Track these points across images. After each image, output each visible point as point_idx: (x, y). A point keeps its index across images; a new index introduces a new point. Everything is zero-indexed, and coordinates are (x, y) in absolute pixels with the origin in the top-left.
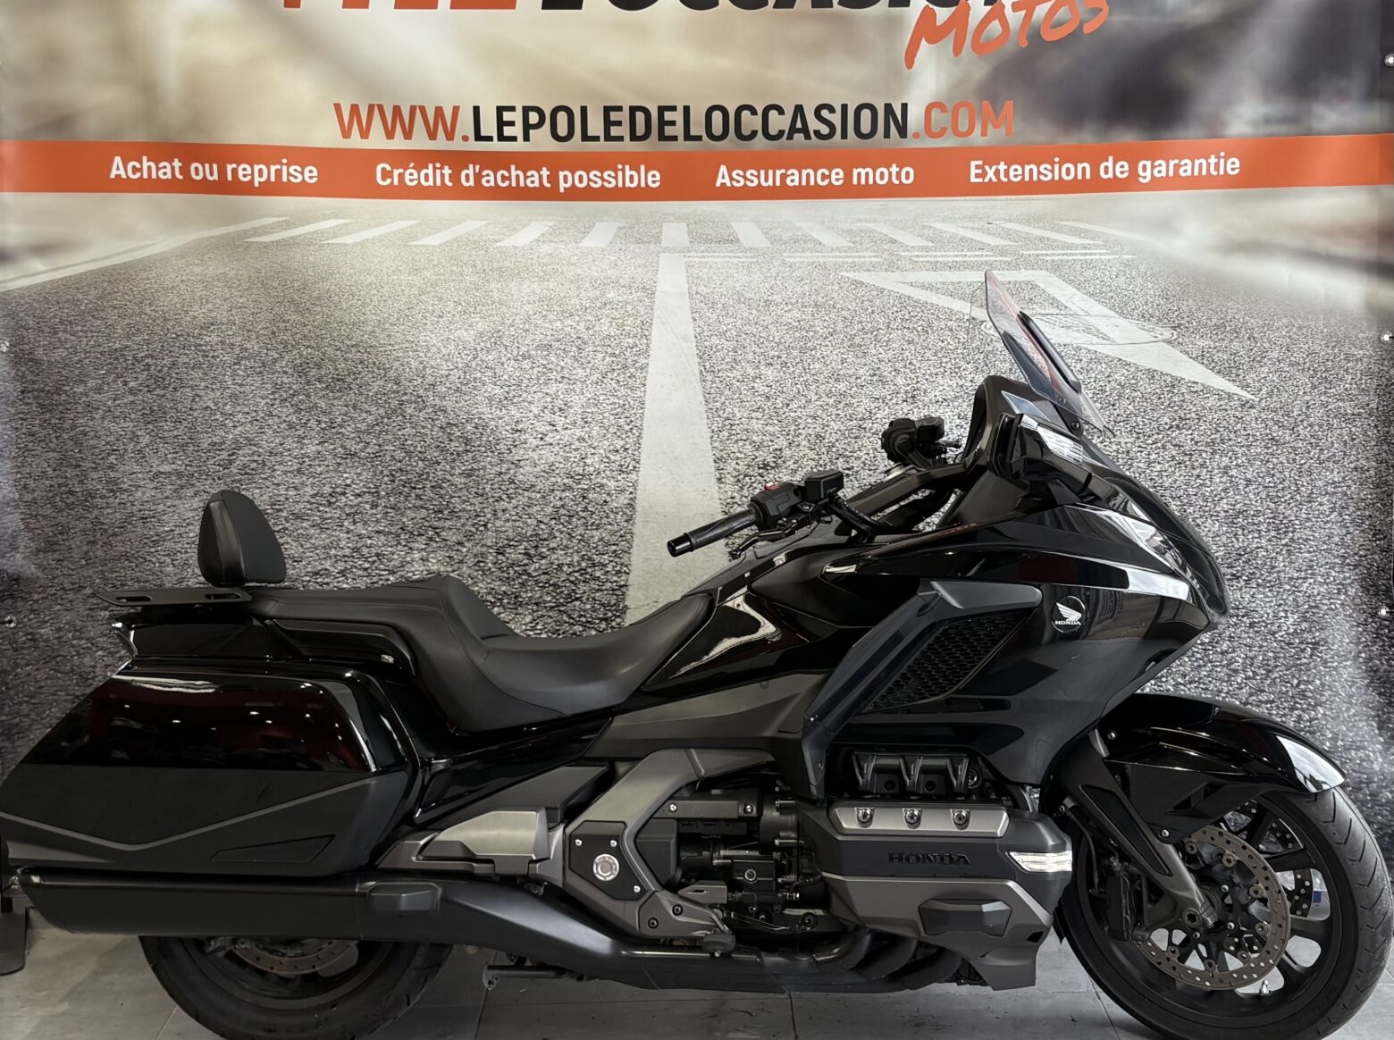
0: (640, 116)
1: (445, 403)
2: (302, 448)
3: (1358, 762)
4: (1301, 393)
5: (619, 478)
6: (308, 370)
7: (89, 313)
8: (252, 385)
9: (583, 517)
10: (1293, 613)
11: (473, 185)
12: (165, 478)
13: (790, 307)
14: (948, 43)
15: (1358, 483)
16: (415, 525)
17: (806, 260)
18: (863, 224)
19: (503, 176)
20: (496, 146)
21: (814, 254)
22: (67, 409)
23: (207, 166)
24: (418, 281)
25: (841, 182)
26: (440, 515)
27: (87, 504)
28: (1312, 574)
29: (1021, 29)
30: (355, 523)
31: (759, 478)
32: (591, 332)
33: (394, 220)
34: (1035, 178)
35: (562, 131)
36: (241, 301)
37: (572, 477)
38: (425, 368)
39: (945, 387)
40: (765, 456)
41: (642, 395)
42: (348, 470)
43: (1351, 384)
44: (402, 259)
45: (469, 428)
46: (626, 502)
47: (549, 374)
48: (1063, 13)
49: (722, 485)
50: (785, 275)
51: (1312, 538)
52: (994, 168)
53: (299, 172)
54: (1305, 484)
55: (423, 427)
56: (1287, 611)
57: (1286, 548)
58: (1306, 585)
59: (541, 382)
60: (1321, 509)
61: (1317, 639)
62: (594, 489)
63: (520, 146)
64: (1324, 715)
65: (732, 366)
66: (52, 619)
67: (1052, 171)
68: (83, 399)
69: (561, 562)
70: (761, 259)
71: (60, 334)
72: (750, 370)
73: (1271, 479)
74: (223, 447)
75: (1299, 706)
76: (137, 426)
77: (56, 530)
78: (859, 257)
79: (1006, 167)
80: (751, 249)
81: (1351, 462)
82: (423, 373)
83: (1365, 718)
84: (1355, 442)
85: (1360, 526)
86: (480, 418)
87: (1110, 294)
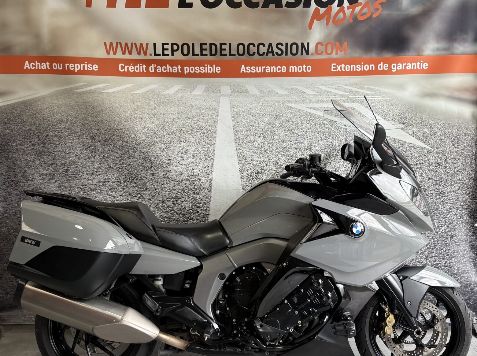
0: (213, 47)
1: (144, 150)
2: (93, 165)
3: (466, 278)
4: (448, 147)
5: (206, 176)
6: (95, 137)
7: (17, 117)
8: (75, 143)
9: (193, 190)
10: (444, 225)
11: (154, 72)
12: (45, 176)
13: (267, 116)
14: (324, 20)
15: (468, 179)
16: (134, 193)
17: (273, 99)
18: (293, 86)
19: (164, 68)
20: (162, 57)
21: (275, 97)
22: (10, 151)
23: (58, 64)
24: (134, 106)
25: (285, 71)
26: (143, 189)
27: (18, 185)
28: (451, 211)
29: (350, 16)
30: (112, 192)
31: (255, 177)
32: (196, 125)
33: (125, 84)
34: (355, 70)
35: (186, 53)
36: (71, 113)
37: (189, 176)
38: (137, 137)
39: (321, 145)
40: (258, 169)
41: (214, 147)
42: (110, 173)
43: (466, 144)
44: (128, 98)
45: (153, 158)
46: (208, 185)
47: (181, 140)
48: (365, 10)
49: (242, 179)
50: (265, 104)
51: (451, 199)
52: (340, 66)
53: (91, 67)
54: (449, 179)
55: (136, 158)
56: (442, 225)
57: (442, 202)
58: (449, 215)
59: (178, 142)
60: (455, 188)
61: (453, 234)
62: (197, 180)
63: (170, 58)
64: (455, 261)
65: (246, 137)
66: (6, 225)
67: (361, 67)
68: (16, 148)
69: (185, 206)
70: (256, 99)
71: (7, 124)
72: (252, 139)
73: (437, 178)
74: (65, 165)
75: (445, 258)
76: (35, 157)
77: (7, 194)
78: (291, 98)
79: (344, 66)
80: (253, 95)
81: (466, 172)
82: (136, 139)
83: (469, 262)
84: (467, 165)
85: (468, 195)
86: (156, 155)
87: (381, 112)
